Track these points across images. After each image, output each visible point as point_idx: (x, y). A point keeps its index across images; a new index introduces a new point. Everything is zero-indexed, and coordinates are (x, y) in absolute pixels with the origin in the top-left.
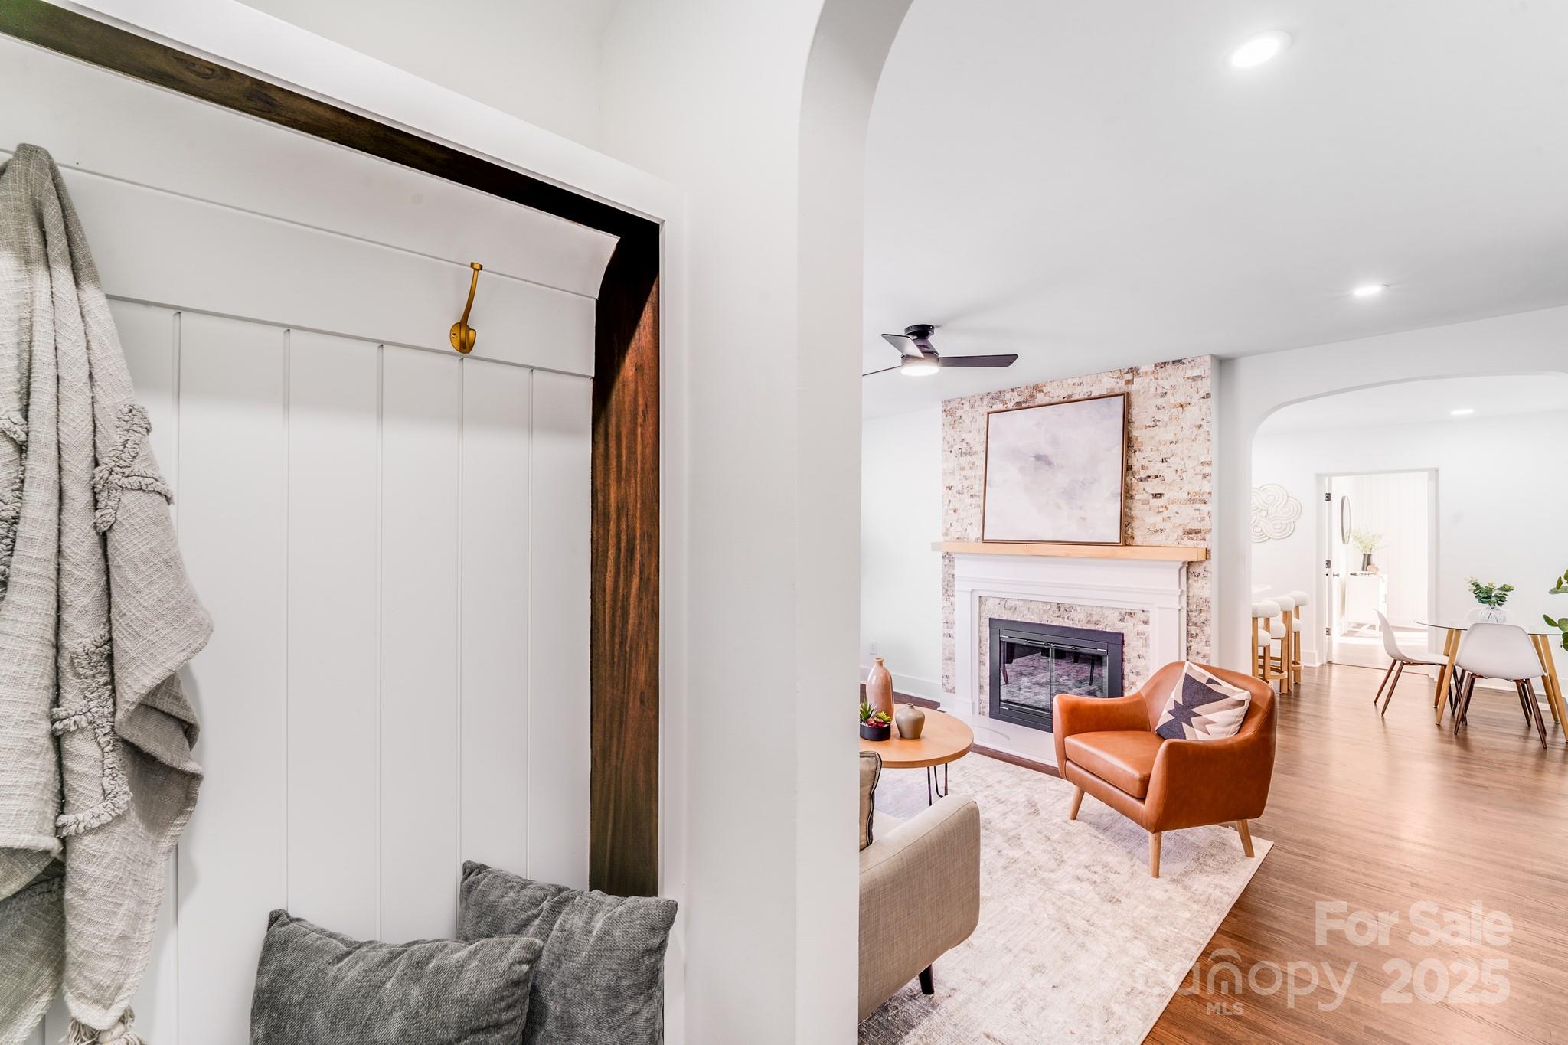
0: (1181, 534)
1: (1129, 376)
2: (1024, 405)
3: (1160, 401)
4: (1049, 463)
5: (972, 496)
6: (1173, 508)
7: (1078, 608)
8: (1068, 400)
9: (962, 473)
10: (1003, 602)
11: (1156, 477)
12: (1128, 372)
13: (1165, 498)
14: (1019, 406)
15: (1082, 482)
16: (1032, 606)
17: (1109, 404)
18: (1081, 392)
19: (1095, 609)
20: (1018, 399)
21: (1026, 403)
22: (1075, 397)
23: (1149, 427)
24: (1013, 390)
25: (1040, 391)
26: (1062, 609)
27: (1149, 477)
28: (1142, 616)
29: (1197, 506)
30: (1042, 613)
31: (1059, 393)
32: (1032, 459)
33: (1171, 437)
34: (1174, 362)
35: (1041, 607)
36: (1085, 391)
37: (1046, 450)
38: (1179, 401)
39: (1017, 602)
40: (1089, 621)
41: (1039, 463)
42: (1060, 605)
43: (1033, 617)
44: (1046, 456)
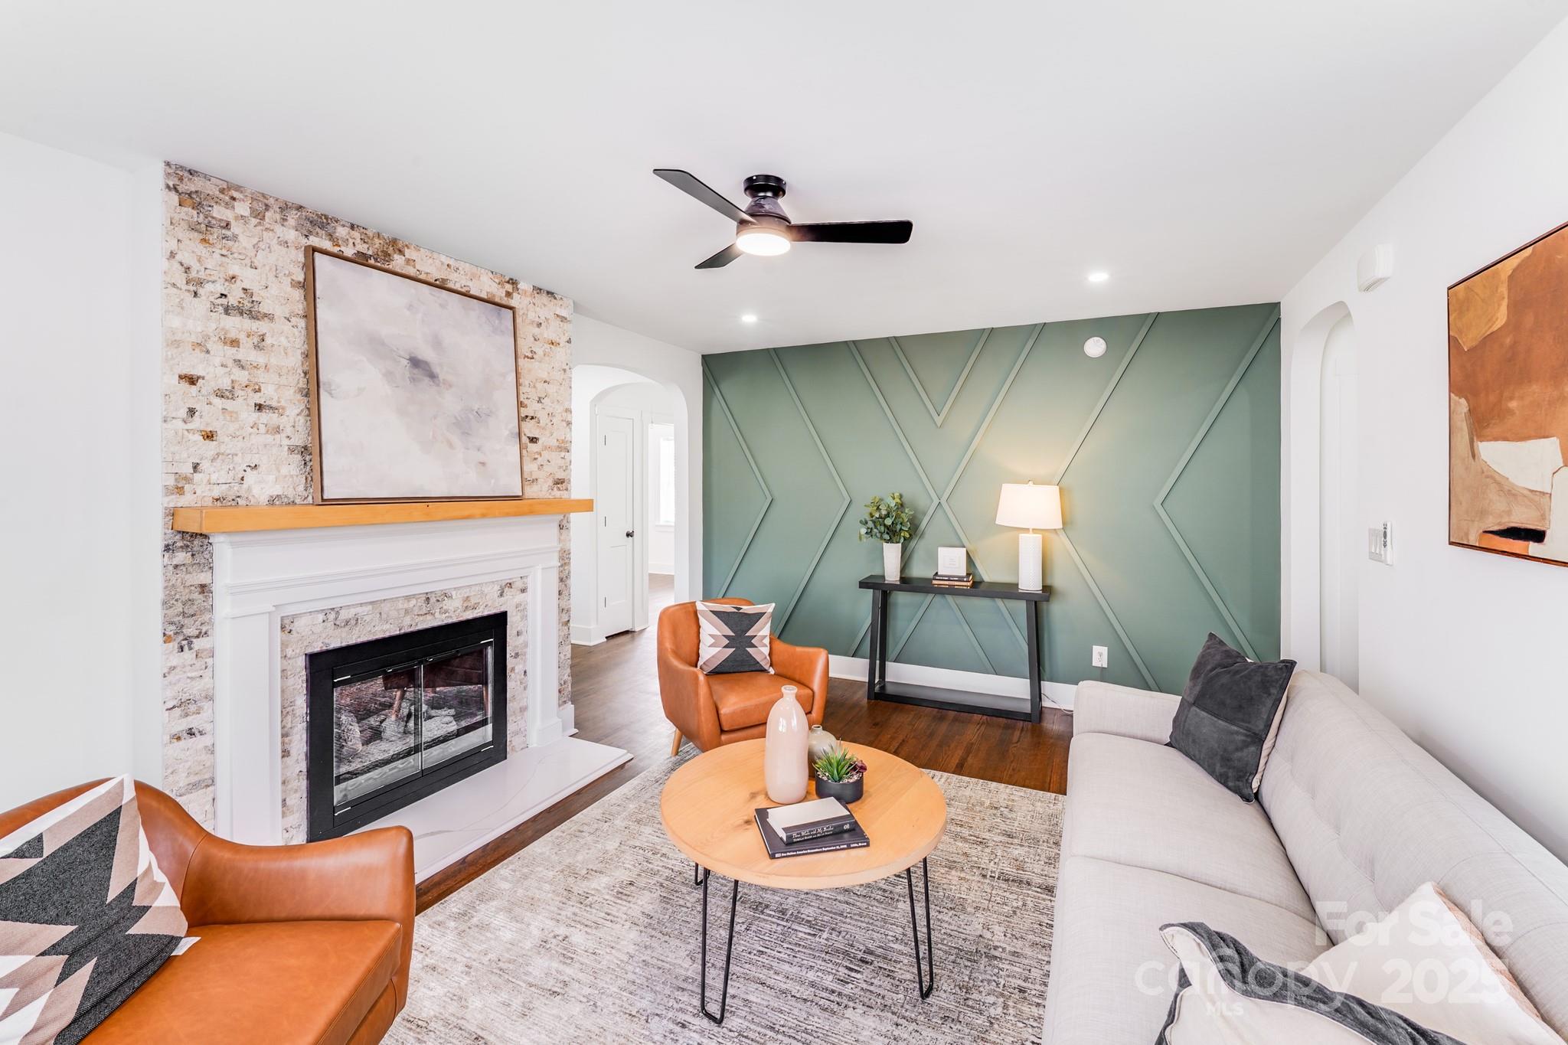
0: (551, 484)
1: (509, 287)
2: (372, 261)
3: (536, 331)
4: (432, 376)
5: (260, 407)
6: (546, 455)
7: (454, 593)
8: (441, 285)
9: (231, 351)
10: (332, 616)
11: (532, 418)
12: (508, 282)
13: (540, 442)
14: (361, 259)
15: (477, 412)
16: (386, 607)
17: (499, 313)
18: (457, 281)
19: (473, 588)
20: (362, 248)
21: (376, 260)
22: (450, 285)
23: (528, 357)
24: (352, 227)
25: (401, 252)
26: (433, 600)
27: (527, 417)
28: (519, 584)
29: (563, 454)
30: (402, 612)
31: (431, 269)
32: (405, 362)
33: (545, 376)
34: (548, 293)
35: (401, 606)
36: (464, 283)
37: (427, 354)
38: (551, 338)
39: (359, 610)
40: (466, 607)
41: (416, 371)
42: (429, 596)
43: (386, 627)
44: (426, 363)
